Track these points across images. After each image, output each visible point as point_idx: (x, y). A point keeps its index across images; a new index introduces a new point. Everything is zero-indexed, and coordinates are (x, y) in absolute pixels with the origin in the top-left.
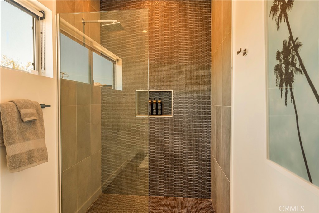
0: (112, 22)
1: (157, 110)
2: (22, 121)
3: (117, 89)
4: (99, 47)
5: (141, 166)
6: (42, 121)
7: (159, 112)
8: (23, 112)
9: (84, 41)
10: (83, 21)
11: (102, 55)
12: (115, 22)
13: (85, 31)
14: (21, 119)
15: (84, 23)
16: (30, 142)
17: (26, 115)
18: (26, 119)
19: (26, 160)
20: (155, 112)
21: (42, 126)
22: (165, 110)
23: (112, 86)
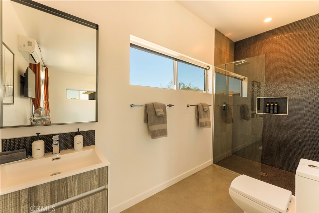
0: (242, 62)
1: (273, 110)
2: (204, 111)
3: (243, 96)
4: (233, 74)
5: (259, 148)
6: (209, 111)
7: (276, 111)
8: (204, 107)
9: (225, 73)
10: (225, 64)
11: (235, 77)
12: (244, 61)
13: (226, 69)
14: (204, 110)
15: (225, 65)
16: (206, 119)
17: (205, 108)
18: (205, 110)
19: (205, 125)
20: (271, 111)
21: (209, 113)
22: (281, 110)
23: (240, 94)
